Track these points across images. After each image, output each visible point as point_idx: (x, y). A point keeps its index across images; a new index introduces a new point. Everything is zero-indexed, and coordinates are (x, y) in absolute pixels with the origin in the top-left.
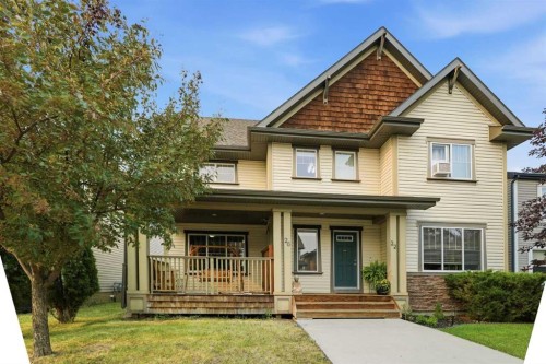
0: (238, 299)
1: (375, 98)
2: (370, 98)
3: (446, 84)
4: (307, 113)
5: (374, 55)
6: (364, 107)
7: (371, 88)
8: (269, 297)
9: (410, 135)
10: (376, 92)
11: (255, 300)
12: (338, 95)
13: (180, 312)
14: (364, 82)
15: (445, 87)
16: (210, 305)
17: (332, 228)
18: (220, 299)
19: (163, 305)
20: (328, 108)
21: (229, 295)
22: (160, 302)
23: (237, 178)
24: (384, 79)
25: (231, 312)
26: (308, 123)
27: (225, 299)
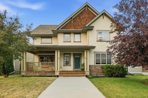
0: (46, 72)
1: (85, 20)
2: (84, 20)
3: (102, 16)
4: (67, 25)
5: (85, 9)
6: (82, 23)
7: (84, 18)
8: (54, 72)
9: (92, 30)
10: (86, 19)
11: (50, 72)
12: (76, 20)
13: (33, 75)
14: (82, 16)
15: (102, 17)
16: (40, 74)
17: (74, 54)
18: (42, 72)
19: (29, 74)
20: (73, 24)
21: (44, 71)
22: (28, 73)
23: (52, 42)
24: (88, 15)
25: (45, 75)
26: (68, 28)
27: (43, 72)
